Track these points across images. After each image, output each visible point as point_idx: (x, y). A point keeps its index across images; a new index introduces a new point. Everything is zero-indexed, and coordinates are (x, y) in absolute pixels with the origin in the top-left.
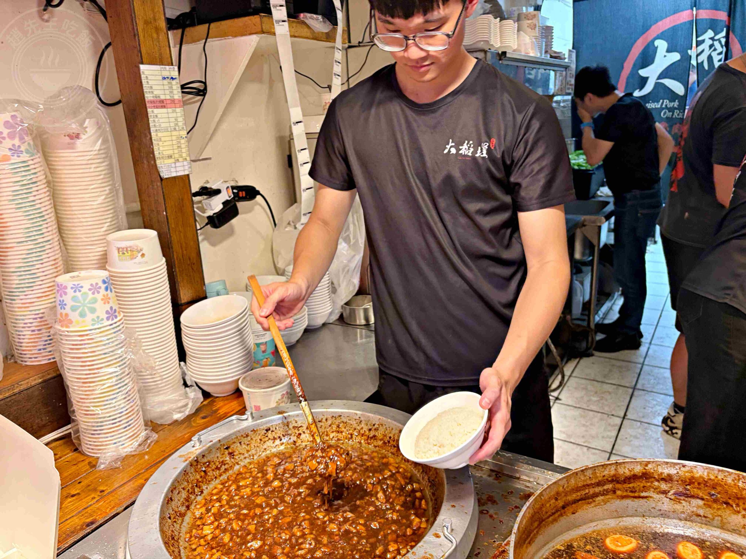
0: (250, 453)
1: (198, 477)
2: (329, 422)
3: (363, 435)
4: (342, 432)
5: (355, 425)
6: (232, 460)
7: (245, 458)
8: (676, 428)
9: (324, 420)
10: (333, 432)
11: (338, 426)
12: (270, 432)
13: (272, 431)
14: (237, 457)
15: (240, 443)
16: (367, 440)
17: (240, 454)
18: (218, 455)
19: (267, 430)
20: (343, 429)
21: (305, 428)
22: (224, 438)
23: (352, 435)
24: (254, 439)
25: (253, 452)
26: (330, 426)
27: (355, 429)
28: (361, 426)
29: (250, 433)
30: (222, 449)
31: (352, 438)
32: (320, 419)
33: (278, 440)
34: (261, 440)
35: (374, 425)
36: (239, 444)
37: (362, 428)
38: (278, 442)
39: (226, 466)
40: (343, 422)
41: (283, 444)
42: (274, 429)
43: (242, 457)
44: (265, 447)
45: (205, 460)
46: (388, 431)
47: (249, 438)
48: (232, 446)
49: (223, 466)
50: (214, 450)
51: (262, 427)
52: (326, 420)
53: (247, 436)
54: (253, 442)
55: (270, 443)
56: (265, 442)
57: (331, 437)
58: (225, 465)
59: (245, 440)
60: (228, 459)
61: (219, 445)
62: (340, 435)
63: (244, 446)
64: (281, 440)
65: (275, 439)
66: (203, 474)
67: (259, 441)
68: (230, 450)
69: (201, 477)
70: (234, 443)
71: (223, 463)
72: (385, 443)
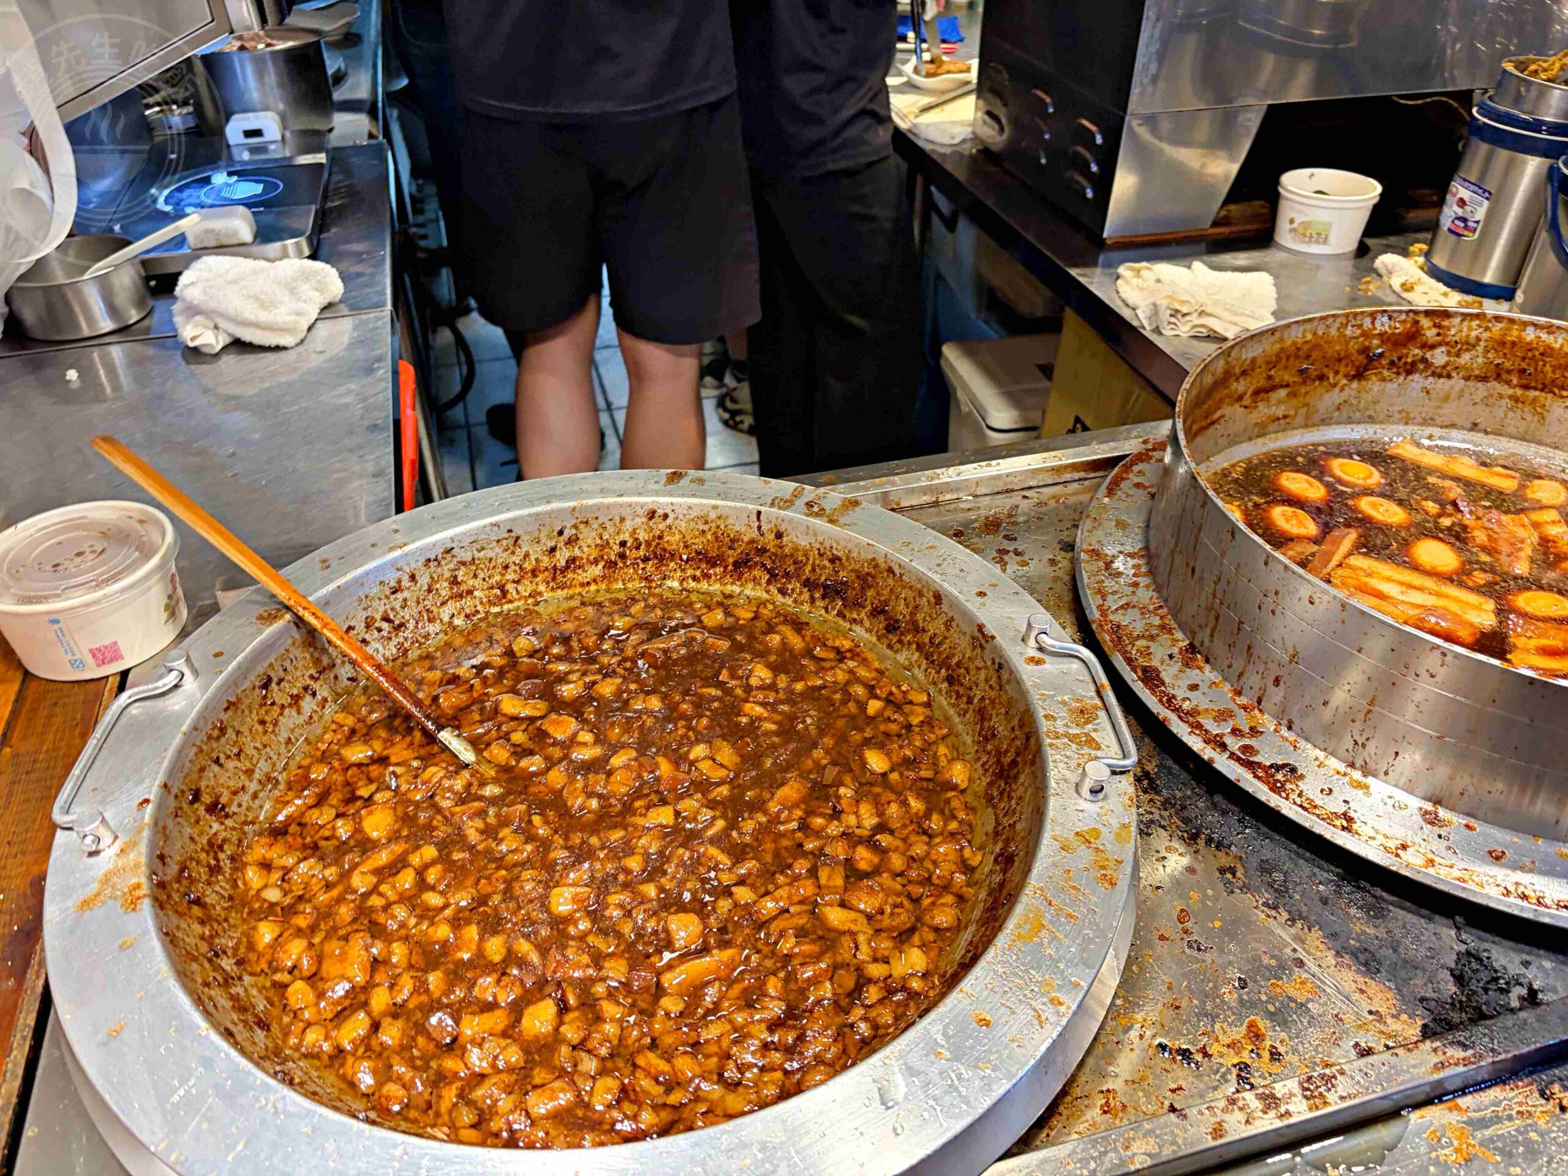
0: (257, 776)
1: (197, 928)
2: (424, 580)
3: (534, 573)
4: (470, 592)
5: (503, 557)
6: (229, 822)
7: (255, 796)
8: (740, 412)
9: (406, 583)
10: (443, 603)
11: (454, 581)
12: (274, 686)
13: (281, 680)
14: (234, 808)
15: (217, 761)
16: (554, 579)
17: (235, 793)
18: (188, 830)
19: (266, 686)
20: (471, 582)
21: (360, 627)
22: (172, 771)
23: (502, 588)
24: (244, 729)
25: (263, 766)
26: (430, 591)
27: (506, 567)
28: (520, 553)
29: (225, 717)
30: (185, 806)
31: (504, 593)
32: (393, 584)
33: (308, 698)
34: (262, 722)
35: (561, 533)
36: (216, 768)
37: (527, 555)
38: (308, 704)
39: (229, 850)
40: (464, 563)
41: (325, 700)
42: (282, 674)
43: (245, 798)
44: (284, 735)
45: (173, 869)
46: (611, 529)
47: (230, 734)
48: (203, 784)
49: (222, 856)
50: (170, 823)
51: (247, 684)
52: (413, 578)
53: (223, 730)
54: (246, 739)
55: (290, 720)
56: (276, 723)
57: (446, 619)
58: (221, 848)
59: (225, 746)
60: (216, 826)
61: (172, 803)
62: (468, 603)
63: (231, 765)
64: (314, 694)
65: (296, 699)
66: (196, 910)
67: (260, 728)
68: (207, 799)
69: (202, 922)
70: (202, 769)
71: (214, 846)
72: (611, 565)
